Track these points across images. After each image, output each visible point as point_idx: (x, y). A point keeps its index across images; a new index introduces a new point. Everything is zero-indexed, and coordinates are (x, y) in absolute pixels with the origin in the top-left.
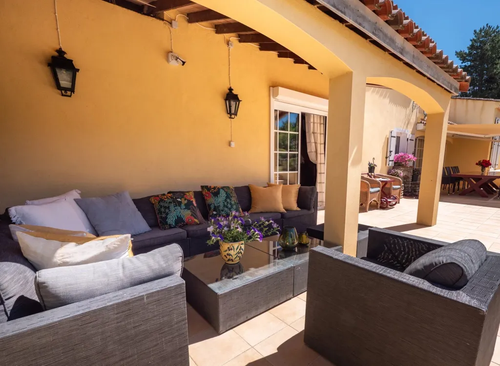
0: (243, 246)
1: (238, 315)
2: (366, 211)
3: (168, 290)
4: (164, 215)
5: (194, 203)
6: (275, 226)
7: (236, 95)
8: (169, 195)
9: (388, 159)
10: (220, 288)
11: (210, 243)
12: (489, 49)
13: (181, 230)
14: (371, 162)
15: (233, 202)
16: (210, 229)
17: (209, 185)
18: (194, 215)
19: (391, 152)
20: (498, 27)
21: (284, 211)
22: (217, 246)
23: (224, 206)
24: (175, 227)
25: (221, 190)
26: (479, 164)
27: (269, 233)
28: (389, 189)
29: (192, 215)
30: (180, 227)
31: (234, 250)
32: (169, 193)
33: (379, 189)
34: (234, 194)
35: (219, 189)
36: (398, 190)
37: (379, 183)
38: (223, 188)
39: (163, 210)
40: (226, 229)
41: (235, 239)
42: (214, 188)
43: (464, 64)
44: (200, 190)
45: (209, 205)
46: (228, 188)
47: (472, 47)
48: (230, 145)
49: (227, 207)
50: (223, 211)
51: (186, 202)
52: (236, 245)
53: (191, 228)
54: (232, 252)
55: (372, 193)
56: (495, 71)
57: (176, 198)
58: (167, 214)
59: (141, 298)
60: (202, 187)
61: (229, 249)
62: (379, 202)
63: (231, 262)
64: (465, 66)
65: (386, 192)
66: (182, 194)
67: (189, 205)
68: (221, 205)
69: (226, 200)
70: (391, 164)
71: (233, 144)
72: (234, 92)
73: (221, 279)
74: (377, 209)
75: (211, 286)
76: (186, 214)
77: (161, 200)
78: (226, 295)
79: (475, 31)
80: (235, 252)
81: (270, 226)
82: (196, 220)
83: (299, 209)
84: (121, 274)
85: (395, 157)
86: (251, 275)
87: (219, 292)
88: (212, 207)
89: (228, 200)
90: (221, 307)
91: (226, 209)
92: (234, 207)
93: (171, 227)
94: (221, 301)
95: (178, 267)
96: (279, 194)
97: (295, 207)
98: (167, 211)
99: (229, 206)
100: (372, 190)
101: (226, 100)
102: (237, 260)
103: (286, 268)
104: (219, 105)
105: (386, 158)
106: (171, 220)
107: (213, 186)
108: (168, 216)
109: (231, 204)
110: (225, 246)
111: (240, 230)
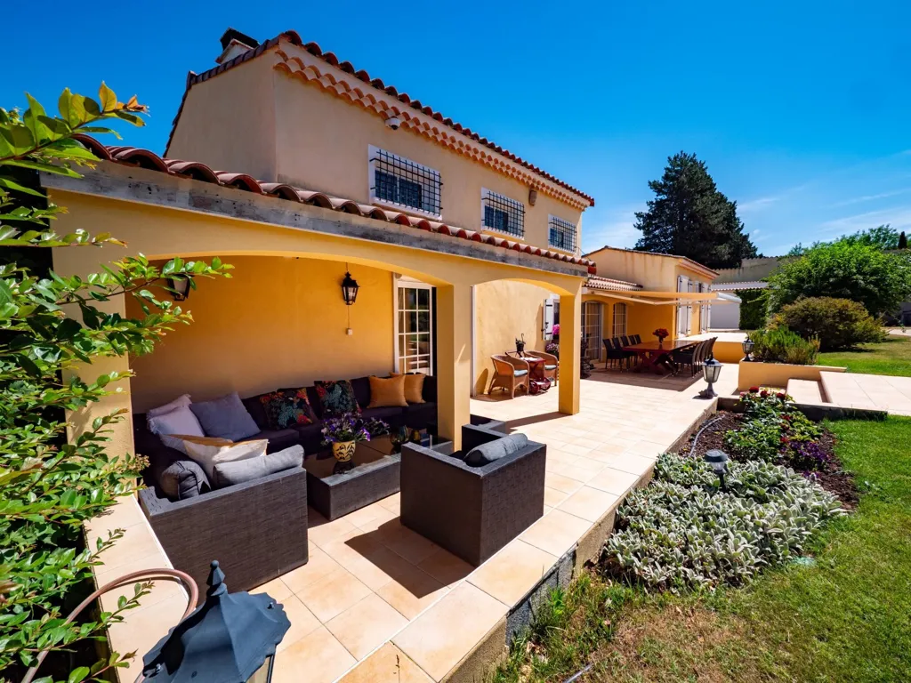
0: (354, 445)
1: (347, 505)
2: (511, 398)
3: (296, 475)
4: (275, 416)
5: (307, 401)
6: (385, 425)
7: (355, 281)
8: (280, 393)
9: (544, 332)
10: (330, 481)
11: (324, 443)
12: (685, 180)
13: (293, 431)
14: (520, 339)
15: (349, 398)
16: (324, 431)
17: (323, 380)
18: (307, 414)
19: (547, 323)
20: (694, 155)
21: (406, 404)
22: (330, 445)
23: (340, 403)
24: (286, 428)
25: (337, 385)
26: (657, 333)
27: (379, 432)
28: (542, 370)
29: (305, 415)
30: (293, 428)
31: (345, 449)
32: (280, 390)
33: (526, 371)
34: (351, 389)
35: (334, 385)
36: (554, 371)
37: (526, 365)
38: (339, 382)
39: (273, 410)
40: (338, 430)
41: (347, 439)
42: (329, 383)
43: (660, 197)
44: (313, 385)
45: (323, 402)
46: (344, 382)
47: (666, 177)
48: (347, 333)
49: (342, 404)
50: (337, 408)
51: (298, 400)
52: (347, 444)
53: (304, 429)
54: (343, 451)
55: (517, 377)
56: (694, 208)
57: (288, 397)
58: (279, 414)
59: (278, 481)
60: (316, 382)
61: (341, 448)
62: (528, 387)
63: (342, 461)
64: (661, 199)
65: (538, 373)
66: (294, 391)
67: (301, 404)
68: (336, 401)
69: (341, 396)
70: (549, 337)
71: (350, 332)
72: (352, 277)
73: (334, 473)
74: (526, 395)
75: (324, 480)
76: (298, 414)
77: (273, 400)
78: (336, 486)
79: (669, 158)
80: (347, 450)
81: (381, 425)
82: (309, 420)
83: (423, 401)
84: (264, 467)
85: (554, 328)
86: (359, 470)
87: (331, 484)
88: (326, 404)
89: (344, 396)
90: (332, 497)
91: (342, 406)
92: (351, 403)
93: (282, 428)
94: (332, 492)
95: (300, 461)
96: (401, 387)
97: (419, 399)
98: (279, 411)
99: (345, 402)
100: (517, 373)
101: (343, 286)
102: (348, 459)
103: (392, 463)
104: (335, 293)
105: (542, 330)
106: (283, 420)
107: (327, 380)
108: (280, 417)
109: (347, 400)
110: (337, 445)
111: (350, 431)
